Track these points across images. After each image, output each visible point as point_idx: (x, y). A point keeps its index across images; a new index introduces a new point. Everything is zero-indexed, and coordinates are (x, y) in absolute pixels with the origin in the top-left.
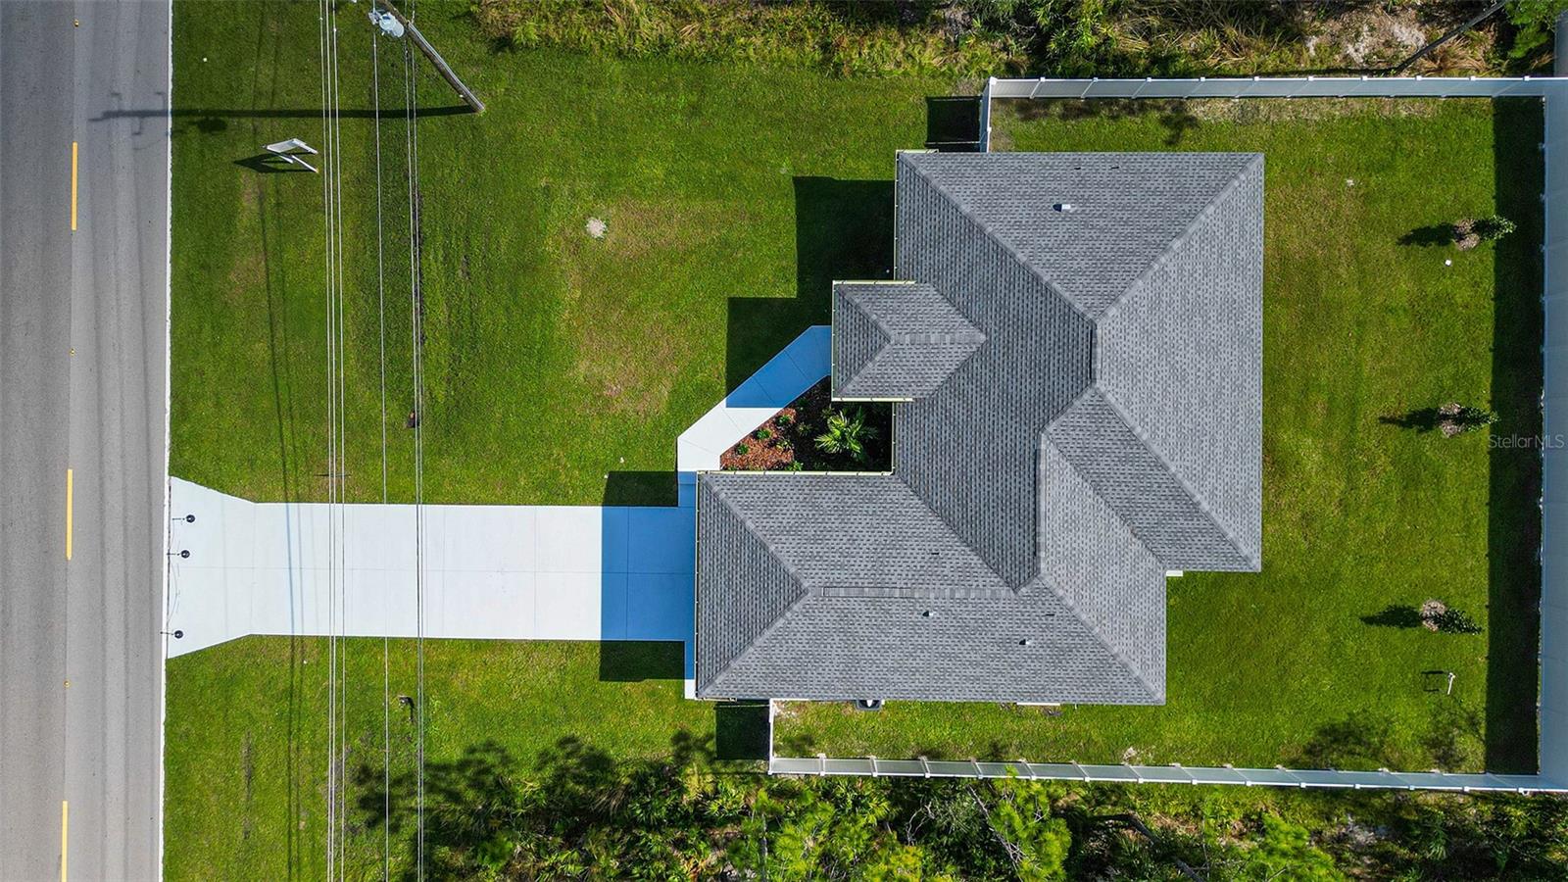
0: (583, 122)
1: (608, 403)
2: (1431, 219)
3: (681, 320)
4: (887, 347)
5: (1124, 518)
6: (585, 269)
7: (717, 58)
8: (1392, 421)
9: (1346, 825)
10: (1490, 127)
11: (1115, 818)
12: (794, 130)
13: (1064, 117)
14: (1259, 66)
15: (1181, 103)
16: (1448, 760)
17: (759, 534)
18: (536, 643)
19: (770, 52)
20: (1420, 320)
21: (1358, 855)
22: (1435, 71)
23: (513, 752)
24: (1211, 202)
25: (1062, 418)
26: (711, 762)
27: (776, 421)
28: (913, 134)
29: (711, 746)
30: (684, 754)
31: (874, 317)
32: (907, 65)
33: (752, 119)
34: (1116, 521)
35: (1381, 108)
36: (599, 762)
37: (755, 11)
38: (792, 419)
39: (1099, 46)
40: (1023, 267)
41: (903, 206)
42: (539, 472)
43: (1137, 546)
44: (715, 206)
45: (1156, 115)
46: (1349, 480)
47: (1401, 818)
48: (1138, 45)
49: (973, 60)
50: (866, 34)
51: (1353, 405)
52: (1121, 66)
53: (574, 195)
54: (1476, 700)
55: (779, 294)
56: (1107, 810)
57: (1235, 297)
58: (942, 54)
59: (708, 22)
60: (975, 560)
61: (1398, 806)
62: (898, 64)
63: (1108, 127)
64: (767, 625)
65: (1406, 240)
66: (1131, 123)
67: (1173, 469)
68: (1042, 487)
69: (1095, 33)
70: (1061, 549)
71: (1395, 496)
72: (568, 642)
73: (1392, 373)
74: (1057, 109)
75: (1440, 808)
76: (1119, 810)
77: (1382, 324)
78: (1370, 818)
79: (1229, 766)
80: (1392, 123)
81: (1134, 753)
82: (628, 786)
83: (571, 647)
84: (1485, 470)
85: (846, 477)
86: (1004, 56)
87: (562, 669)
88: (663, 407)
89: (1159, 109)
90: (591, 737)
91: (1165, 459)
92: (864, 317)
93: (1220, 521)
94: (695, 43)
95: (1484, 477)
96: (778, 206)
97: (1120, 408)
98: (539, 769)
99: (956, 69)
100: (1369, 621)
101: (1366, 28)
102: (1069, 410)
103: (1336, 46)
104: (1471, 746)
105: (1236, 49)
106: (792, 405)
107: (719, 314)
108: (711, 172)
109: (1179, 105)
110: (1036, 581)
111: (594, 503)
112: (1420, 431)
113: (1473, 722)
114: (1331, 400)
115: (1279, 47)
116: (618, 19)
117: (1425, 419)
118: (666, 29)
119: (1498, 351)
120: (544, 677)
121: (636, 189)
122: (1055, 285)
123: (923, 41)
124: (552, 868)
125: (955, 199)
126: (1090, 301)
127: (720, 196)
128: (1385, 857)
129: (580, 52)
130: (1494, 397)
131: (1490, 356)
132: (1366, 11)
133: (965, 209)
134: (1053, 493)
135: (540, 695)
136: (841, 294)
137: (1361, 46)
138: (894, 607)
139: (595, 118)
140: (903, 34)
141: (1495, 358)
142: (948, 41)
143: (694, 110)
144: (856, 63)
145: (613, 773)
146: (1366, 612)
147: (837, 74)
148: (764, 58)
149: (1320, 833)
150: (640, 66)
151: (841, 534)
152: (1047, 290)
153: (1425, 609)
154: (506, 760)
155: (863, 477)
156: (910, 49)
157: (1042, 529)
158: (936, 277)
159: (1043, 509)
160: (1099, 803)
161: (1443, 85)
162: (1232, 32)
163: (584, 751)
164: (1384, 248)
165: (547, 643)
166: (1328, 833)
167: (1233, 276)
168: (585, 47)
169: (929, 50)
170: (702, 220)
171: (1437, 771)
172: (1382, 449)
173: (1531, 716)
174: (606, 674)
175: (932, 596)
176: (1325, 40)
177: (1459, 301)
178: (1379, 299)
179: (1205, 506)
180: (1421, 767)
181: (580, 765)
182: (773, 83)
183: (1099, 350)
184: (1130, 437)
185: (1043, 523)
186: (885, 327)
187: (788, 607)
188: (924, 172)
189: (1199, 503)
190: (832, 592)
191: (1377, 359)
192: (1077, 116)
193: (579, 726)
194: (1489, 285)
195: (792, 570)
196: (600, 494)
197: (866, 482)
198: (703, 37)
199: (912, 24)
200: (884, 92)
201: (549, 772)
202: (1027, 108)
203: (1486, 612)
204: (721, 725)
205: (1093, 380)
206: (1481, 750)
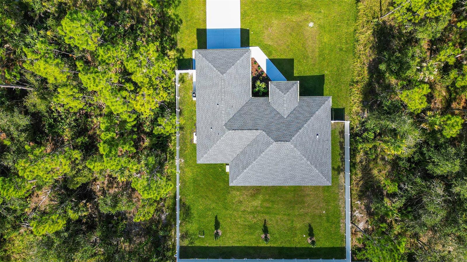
0: (338, 21)
1: (267, 29)
2: (315, 231)
3: (288, 47)
4: (283, 94)
5: (242, 152)
6: (300, 22)
7: (354, 55)
8: (265, 222)
9: (166, 213)
10: (338, 246)
11: (166, 157)
12: (336, 74)
13: (340, 142)
14: (353, 190)
15: (343, 171)
16: (182, 237)
17: (236, 64)
18: (205, 12)
19: (356, 68)
20: (290, 229)
21: (159, 216)
22: (352, 232)
23: (178, 8)
24: (319, 172)
25: (266, 135)
26: (177, 58)
27: (262, 71)
28: (335, 105)
29: (181, 58)
30: (179, 51)
31: (290, 91)
32: (353, 103)
33: (339, 64)
34: (241, 150)
35: (343, 219)
36: (176, 30)
37: (366, 64)
38: (263, 75)
39: (358, 150)
40: (303, 126)
41: (318, 98)
42: (249, 12)
43: (235, 156)
44: (317, 54)
45: (341, 165)
46: (250, 212)
47: (168, 226)
48: (358, 160)
49: (354, 119)
50: (361, 92)
51: (268, 213)
52: (353, 155)
53: (319, 19)
54: (197, 244)
55: (295, 71)
56: (168, 155)
57: (296, 178)
58: (356, 111)
59: (364, 52)
60: (231, 116)
61: (171, 225)
62: (353, 100)
63: (337, 153)
64: (214, 66)
65: (310, 226)
66: (339, 159)
67: (254, 162)
68: (249, 131)
69: (361, 149)
70: (234, 136)
71: (247, 223)
72: (206, 20)
73: (277, 222)
74: (342, 140)
75: (171, 235)
76: (168, 158)
77: (289, 220)
78: (168, 218)
79: (180, 184)
80: (339, 222)
81: (182, 161)
82: (171, 37)
83: (205, 21)
84: (253, 245)
85: (250, 86)
86: (355, 127)
87: (199, 19)
88: (266, 43)
89: (342, 165)
90: (182, 27)
91: (256, 160)
92: (290, 88)
93: (242, 175)
94: (358, 49)
95: (252, 245)
96: (317, 71)
97: (269, 149)
98: (174, 14)
99: (352, 115)
100: (216, 217)
101: (362, 215)
102: (268, 137)
103: (358, 208)
104: (186, 243)
105: (357, 184)
106: (267, 75)
107: (289, 57)
108: (326, 54)
109: (343, 170)
110: (227, 130)
111: (241, 26)
112: (263, 229)
113: (192, 243)
114: (270, 208)
115: (358, 194)
116: (364, 29)
117: (266, 230)
118: (362, 41)
119: (283, 248)
120: (197, 14)
121: (321, 35)
122: (298, 133)
123: (359, 107)
124: (150, 18)
125: (319, 110)
126: (295, 141)
127: (320, 56)
128: (159, 222)
129: (356, 20)
130: (271, 247)
131: (281, 246)
132: (367, 215)
133: (317, 113)
134: (248, 133)
135: (193, 14)
136: (296, 83)
137: (358, 214)
138: (219, 97)
139: (339, 24)
140: (361, 102)
141: (281, 247)
142: (359, 113)
143: (341, 50)
144: (353, 90)
145: (174, 32)
146: (218, 217)
147: (350, 85)
148: (354, 67)
149: (164, 206)
150: (352, 35)
151: (237, 84)
152: (297, 131)
153: (219, 231)
154: (176, 6)
155: (250, 90)
156: (357, 103)
157: (239, 131)
158: (300, 106)
159: (244, 131)
160: (170, 153)
161: (348, 235)
162: (361, 183)
163: (179, 26)
164: (308, 220)
165: (206, 15)
166: (164, 208)
167: (301, 178)
168: (357, 21)
169: (356, 108)
170: (313, 51)
171: (180, 235)
172: (258, 220)
173: (193, 257)
174: (198, 30)
175: (223, 105)
176: (359, 205)
177: (295, 239)
178: (295, 219)
179: (245, 171)
180: (181, 231)
181: (175, 25)
182: (348, 69)
183: (283, 143)
184: (262, 152)
185: (241, 131)
186: (288, 93)
187: (219, 71)
188: (326, 103)
189: (246, 169)
190: (223, 81)
191: (280, 219)
192: (340, 145)
193: (185, 24)
194: (299, 246)
195: (228, 72)
196: (244, 27)
197: (249, 91)
198: (359, 51)
199: (363, 104)
200: (346, 97)
201: (173, 17)
202: (342, 132)
203: (219, 246)
204: (186, 60)
205: (276, 142)
206: (185, 245)
